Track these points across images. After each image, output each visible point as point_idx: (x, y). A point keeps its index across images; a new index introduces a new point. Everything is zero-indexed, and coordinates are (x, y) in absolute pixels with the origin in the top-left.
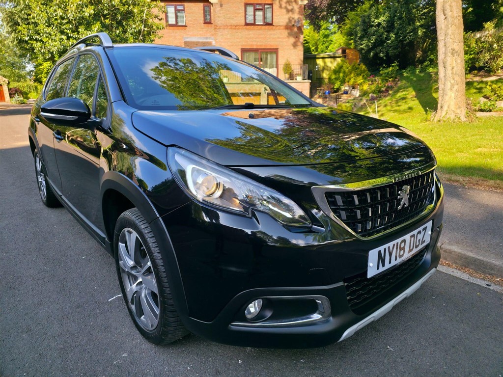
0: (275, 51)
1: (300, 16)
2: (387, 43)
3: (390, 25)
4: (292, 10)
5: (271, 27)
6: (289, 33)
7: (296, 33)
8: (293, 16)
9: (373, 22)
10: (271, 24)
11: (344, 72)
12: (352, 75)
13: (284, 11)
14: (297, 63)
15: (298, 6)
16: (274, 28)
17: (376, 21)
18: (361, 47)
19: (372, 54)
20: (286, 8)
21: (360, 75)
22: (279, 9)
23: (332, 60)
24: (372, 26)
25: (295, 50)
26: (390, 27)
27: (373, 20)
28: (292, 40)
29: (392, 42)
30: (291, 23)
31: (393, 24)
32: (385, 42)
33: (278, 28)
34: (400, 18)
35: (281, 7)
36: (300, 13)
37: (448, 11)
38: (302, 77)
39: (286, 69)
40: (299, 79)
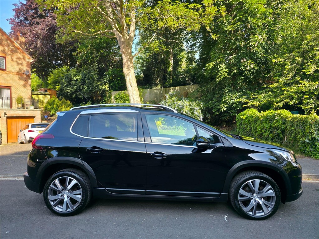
0: (9, 88)
1: (28, 69)
2: (83, 91)
3: (83, 81)
4: (21, 64)
5: (4, 72)
6: (19, 78)
7: (25, 78)
8: (22, 67)
9: (73, 78)
10: (5, 70)
11: (57, 104)
12: (63, 106)
13: (16, 64)
14: (27, 97)
15: (26, 62)
16: (7, 72)
17: (75, 78)
18: (67, 91)
19: (74, 95)
20: (16, 61)
21: (68, 107)
22: (11, 61)
23: (43, 96)
24: (72, 80)
25: (26, 89)
26: (83, 83)
27: (73, 77)
28: (22, 82)
29: (86, 90)
30: (21, 71)
31: (85, 81)
32: (82, 90)
33: (10, 73)
34: (88, 79)
35: (12, 60)
36: (27, 66)
37: (132, 84)
38: (34, 107)
39: (19, 100)
40: (32, 108)
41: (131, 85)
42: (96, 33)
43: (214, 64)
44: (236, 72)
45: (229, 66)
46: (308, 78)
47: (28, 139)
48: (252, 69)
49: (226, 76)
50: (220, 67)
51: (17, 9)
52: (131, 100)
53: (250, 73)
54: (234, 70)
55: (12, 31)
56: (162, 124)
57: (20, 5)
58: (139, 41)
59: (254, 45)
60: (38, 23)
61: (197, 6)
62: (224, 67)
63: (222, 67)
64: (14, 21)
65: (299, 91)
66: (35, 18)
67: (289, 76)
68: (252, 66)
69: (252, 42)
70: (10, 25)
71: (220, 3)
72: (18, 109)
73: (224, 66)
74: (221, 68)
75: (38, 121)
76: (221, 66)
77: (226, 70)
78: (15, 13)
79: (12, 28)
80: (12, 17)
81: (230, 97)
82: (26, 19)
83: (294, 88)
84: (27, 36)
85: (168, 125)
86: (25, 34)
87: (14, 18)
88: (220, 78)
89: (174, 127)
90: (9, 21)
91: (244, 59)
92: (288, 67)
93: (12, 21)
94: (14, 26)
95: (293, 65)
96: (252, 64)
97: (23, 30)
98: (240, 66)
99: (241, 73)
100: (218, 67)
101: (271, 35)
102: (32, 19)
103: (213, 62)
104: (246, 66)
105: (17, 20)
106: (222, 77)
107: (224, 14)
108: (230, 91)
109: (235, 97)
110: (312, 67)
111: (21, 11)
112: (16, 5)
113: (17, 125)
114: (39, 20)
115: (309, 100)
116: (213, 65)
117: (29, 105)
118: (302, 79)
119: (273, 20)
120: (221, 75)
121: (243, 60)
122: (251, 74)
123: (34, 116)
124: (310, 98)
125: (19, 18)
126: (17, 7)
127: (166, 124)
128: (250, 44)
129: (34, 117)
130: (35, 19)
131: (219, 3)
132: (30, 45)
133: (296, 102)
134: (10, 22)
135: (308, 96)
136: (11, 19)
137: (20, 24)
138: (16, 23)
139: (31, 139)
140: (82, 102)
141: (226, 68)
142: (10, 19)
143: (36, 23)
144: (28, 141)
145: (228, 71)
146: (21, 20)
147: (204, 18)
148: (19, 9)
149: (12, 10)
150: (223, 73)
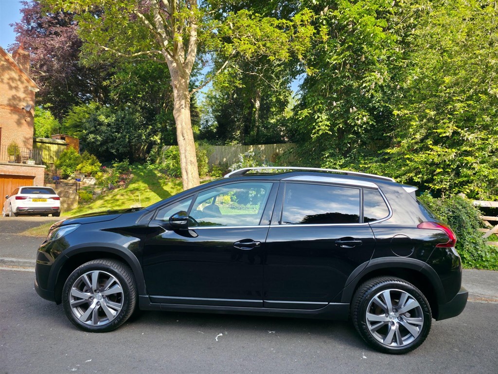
7: (25, 116)
12: (84, 164)
13: (7, 87)
20: (8, 83)
25: (24, 133)
33: (1, 107)
37: (185, 135)
38: (34, 162)
39: (12, 150)
40: (31, 162)
41: (183, 137)
42: (136, 54)
43: (310, 111)
44: (341, 127)
45: (332, 118)
46: (444, 143)
47: (14, 210)
48: (364, 123)
49: (326, 132)
50: (318, 117)
51: (27, 9)
52: (182, 160)
53: (362, 130)
54: (339, 124)
55: (17, 42)
56: (232, 200)
57: (32, 4)
58: (210, 71)
59: (368, 88)
60: (56, 34)
61: (286, 23)
62: (324, 118)
63: (322, 118)
64: (21, 28)
65: (428, 160)
66: (54, 25)
67: (416, 136)
68: (365, 119)
69: (367, 83)
70: (15, 33)
71: (323, 21)
72: (8, 163)
73: (324, 116)
74: (320, 118)
75: (39, 183)
76: (319, 115)
77: (328, 123)
78: (23, 15)
79: (17, 38)
80: (19, 21)
81: (332, 164)
82: (40, 25)
83: (422, 157)
84: (39, 51)
85: (239, 203)
86: (37, 48)
87: (21, 23)
88: (318, 133)
89: (249, 205)
90: (14, 27)
91: (354, 107)
92: (414, 124)
93: (19, 28)
94: (21, 36)
95: (423, 121)
96: (366, 116)
97: (33, 42)
98: (349, 118)
99: (349, 128)
100: (316, 117)
101: (396, 74)
102: (49, 26)
103: (309, 109)
104: (356, 118)
105: (25, 27)
106: (320, 133)
107: (325, 38)
108: (332, 155)
109: (339, 165)
110: (450, 125)
111: (33, 13)
112: (25, 3)
113: (5, 188)
114: (58, 29)
115: (443, 177)
116: (308, 113)
117: (27, 159)
118: (436, 143)
119: (402, 52)
120: (320, 129)
121: (353, 109)
122: (364, 132)
123: (33, 175)
124: (444, 173)
125: (29, 23)
126: (27, 7)
127: (237, 201)
128: (364, 85)
129: (33, 178)
130: (54, 27)
131: (321, 21)
132: (41, 66)
133: (425, 177)
134: (14, 29)
135: (442, 170)
136: (17, 24)
137: (30, 32)
138: (24, 31)
139: (19, 210)
140: (114, 159)
141: (328, 120)
142: (15, 24)
143: (54, 33)
144: (15, 213)
145: (329, 125)
146: (32, 28)
147: (296, 43)
148: (30, 10)
149: (20, 11)
150: (323, 127)
